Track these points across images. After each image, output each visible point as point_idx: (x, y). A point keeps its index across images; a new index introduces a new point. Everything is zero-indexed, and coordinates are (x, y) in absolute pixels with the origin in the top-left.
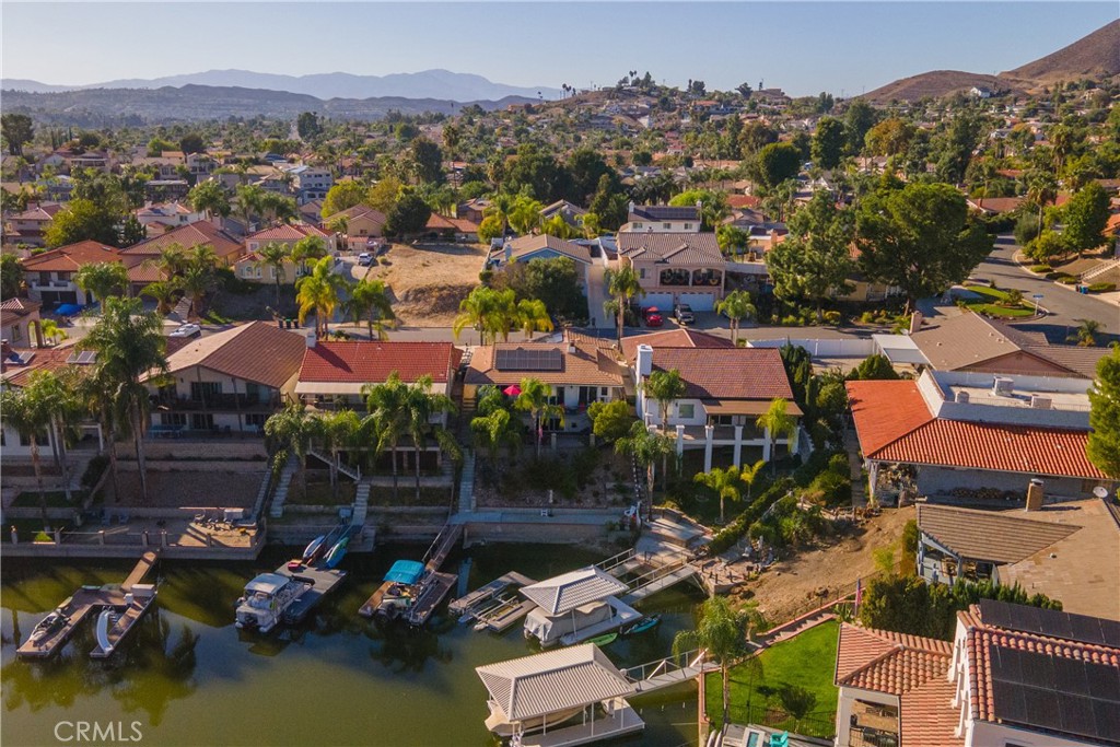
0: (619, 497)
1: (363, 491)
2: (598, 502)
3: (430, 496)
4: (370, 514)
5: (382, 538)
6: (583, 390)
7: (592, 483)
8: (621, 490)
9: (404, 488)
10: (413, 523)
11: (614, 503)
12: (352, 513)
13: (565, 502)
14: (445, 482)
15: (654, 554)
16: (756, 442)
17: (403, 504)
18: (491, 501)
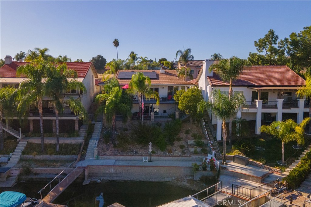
0: (199, 149)
1: (22, 145)
2: (184, 153)
3: (66, 149)
4: (21, 160)
5: (24, 177)
6: (170, 88)
7: (179, 140)
8: (199, 144)
9: (51, 144)
10: (49, 166)
11: (195, 153)
12: (9, 160)
13: (160, 153)
14: (79, 140)
15: (237, 187)
16: (293, 110)
17: (47, 154)
18: (108, 152)
